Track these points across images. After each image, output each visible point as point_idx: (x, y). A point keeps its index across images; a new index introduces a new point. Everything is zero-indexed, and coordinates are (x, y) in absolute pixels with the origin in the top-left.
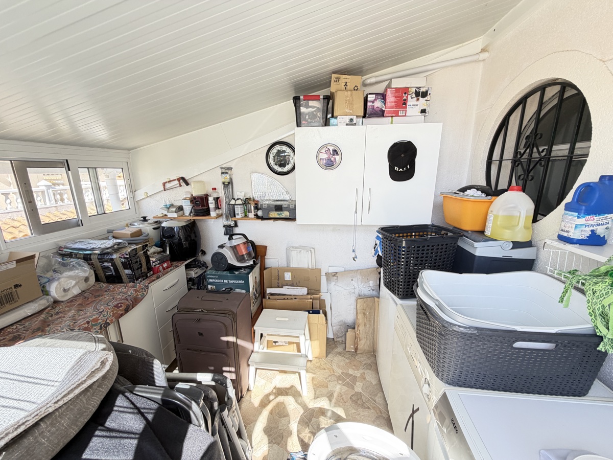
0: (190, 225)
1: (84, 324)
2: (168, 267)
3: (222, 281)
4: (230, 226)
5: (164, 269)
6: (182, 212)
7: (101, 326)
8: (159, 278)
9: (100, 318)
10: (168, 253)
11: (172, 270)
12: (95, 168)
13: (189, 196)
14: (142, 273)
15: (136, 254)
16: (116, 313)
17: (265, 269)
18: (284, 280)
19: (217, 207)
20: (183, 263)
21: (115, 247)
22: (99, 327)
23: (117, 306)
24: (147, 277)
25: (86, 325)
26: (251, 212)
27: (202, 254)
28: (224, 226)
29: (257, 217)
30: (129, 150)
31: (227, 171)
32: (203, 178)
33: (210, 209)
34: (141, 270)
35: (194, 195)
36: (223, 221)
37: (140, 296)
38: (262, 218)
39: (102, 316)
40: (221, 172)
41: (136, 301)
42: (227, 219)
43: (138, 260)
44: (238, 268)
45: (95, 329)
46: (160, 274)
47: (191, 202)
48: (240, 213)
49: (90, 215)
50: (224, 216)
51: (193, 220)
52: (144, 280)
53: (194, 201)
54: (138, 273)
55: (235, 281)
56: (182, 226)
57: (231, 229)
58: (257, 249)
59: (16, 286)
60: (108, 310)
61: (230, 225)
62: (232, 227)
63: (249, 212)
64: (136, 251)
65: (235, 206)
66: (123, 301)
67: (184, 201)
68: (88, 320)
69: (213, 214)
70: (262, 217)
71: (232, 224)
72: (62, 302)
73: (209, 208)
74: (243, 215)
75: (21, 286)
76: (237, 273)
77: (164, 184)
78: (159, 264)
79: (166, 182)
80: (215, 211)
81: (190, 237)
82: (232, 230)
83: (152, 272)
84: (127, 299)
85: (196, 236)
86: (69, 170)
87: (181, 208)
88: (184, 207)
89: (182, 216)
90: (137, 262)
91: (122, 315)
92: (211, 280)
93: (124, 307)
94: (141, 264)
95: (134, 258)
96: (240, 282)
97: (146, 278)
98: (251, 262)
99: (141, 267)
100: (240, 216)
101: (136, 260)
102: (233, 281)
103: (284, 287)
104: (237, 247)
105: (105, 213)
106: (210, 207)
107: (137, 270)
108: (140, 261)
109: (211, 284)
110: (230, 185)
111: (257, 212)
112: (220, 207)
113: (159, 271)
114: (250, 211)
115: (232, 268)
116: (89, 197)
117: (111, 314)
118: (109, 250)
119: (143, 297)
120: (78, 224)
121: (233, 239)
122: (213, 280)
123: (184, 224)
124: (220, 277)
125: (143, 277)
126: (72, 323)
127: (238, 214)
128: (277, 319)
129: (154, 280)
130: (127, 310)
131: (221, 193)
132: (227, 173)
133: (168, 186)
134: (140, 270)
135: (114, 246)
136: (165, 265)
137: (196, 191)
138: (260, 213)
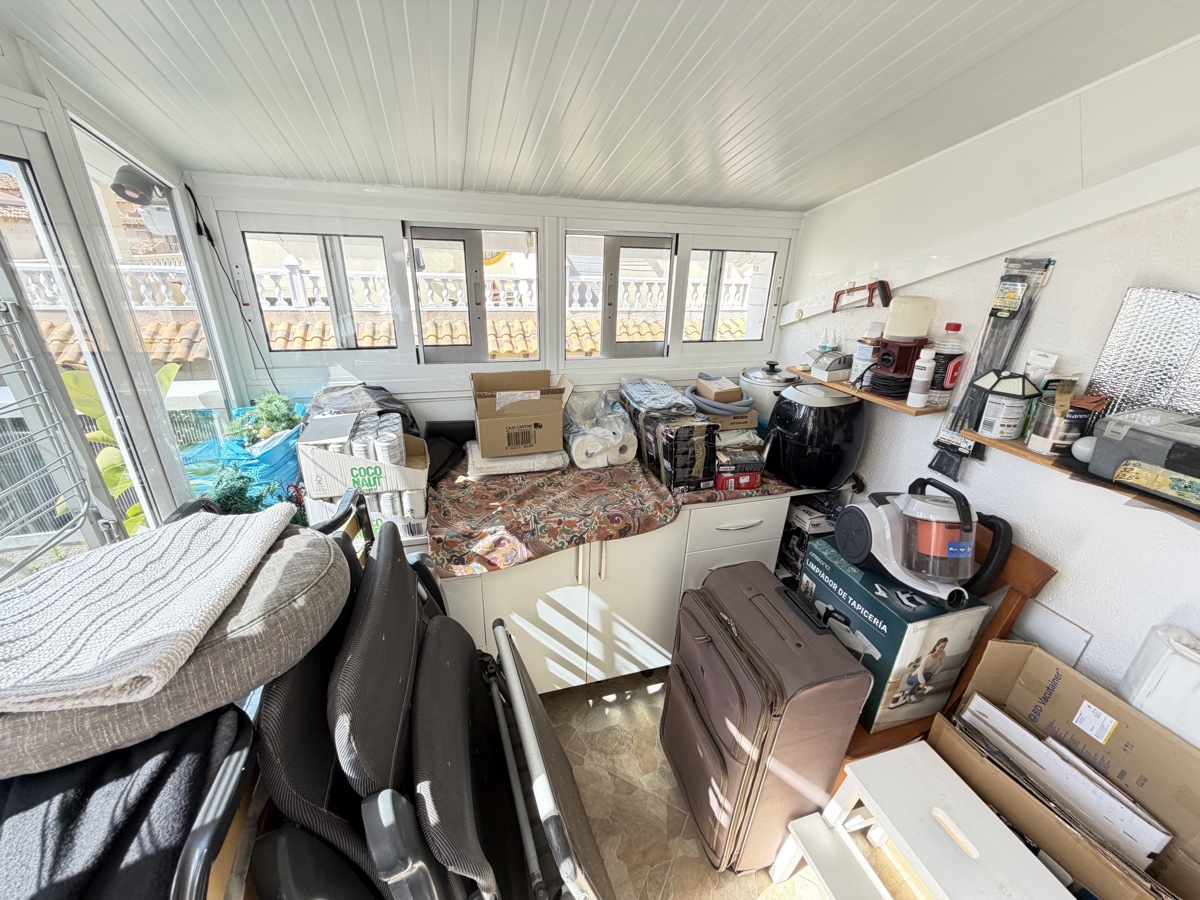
0: (842, 410)
1: (554, 522)
2: (748, 486)
3: (835, 587)
4: (953, 449)
5: (738, 486)
6: (847, 371)
7: (572, 538)
8: (714, 501)
9: (578, 524)
10: (765, 456)
11: (751, 496)
12: (723, 251)
13: (876, 335)
14: (690, 477)
15: (690, 438)
16: (605, 529)
17: (1007, 634)
18: (1069, 722)
19: (936, 384)
20: (786, 491)
21: (674, 410)
22: (569, 538)
23: (612, 519)
24: (698, 488)
25: (555, 526)
26: (1046, 435)
27: (854, 487)
28: (937, 443)
29: (1064, 458)
30: (804, 209)
31: (1026, 272)
32: (938, 290)
33: (913, 384)
34: (691, 472)
35: (884, 337)
36: (938, 428)
37: (658, 519)
38: (1081, 470)
39: (583, 522)
40: (1002, 272)
41: (647, 525)
42: (954, 426)
43: (691, 450)
44: (891, 582)
45: (563, 538)
46: (720, 494)
47: (876, 351)
48: (998, 422)
49: (684, 339)
50: (951, 415)
51: (856, 400)
52: (689, 491)
53: (883, 351)
54: (681, 474)
55: (864, 612)
56: (820, 408)
57: (957, 460)
58: (1011, 561)
59: (537, 425)
60: (596, 519)
61: (956, 447)
62: (963, 455)
63: (1036, 432)
64: (692, 432)
65: (991, 398)
66: (626, 514)
67: (859, 344)
68: (562, 518)
69: (915, 399)
70: (1087, 465)
71: (963, 445)
72: (580, 469)
73: (909, 380)
74: (1012, 432)
75: (541, 427)
76: (881, 593)
77: (838, 297)
78: (732, 472)
79: (842, 292)
80: (926, 391)
81: (830, 436)
82: (958, 465)
83: (711, 483)
84: (633, 514)
85: (849, 440)
86: (676, 254)
87: (847, 362)
88: (855, 361)
89: (839, 382)
90: (686, 453)
91: (611, 537)
92: (813, 567)
93: (620, 525)
94: (694, 459)
95: (685, 444)
96: (876, 621)
97: (695, 490)
98: (943, 592)
99: (692, 466)
100: (995, 433)
101: (685, 449)
102: (859, 607)
103: (1050, 740)
104: (921, 528)
105: (712, 341)
106: (914, 378)
107: (682, 467)
108: (694, 453)
109: (812, 575)
110: (1016, 323)
111: (1075, 439)
112: (947, 384)
113: (724, 487)
114: (1042, 430)
115: (873, 570)
116: (696, 300)
117: (596, 527)
118: (657, 414)
119: (664, 523)
120: (664, 352)
121: (923, 492)
122: (818, 570)
123: (827, 403)
124: (834, 573)
125: (689, 484)
126: (546, 512)
127: (990, 425)
128: (939, 813)
129: (699, 502)
130: (623, 533)
131: (971, 343)
132: (1023, 279)
133: (845, 300)
134: (688, 469)
135: (670, 408)
136: (744, 480)
137: (897, 324)
138: (1083, 448)
